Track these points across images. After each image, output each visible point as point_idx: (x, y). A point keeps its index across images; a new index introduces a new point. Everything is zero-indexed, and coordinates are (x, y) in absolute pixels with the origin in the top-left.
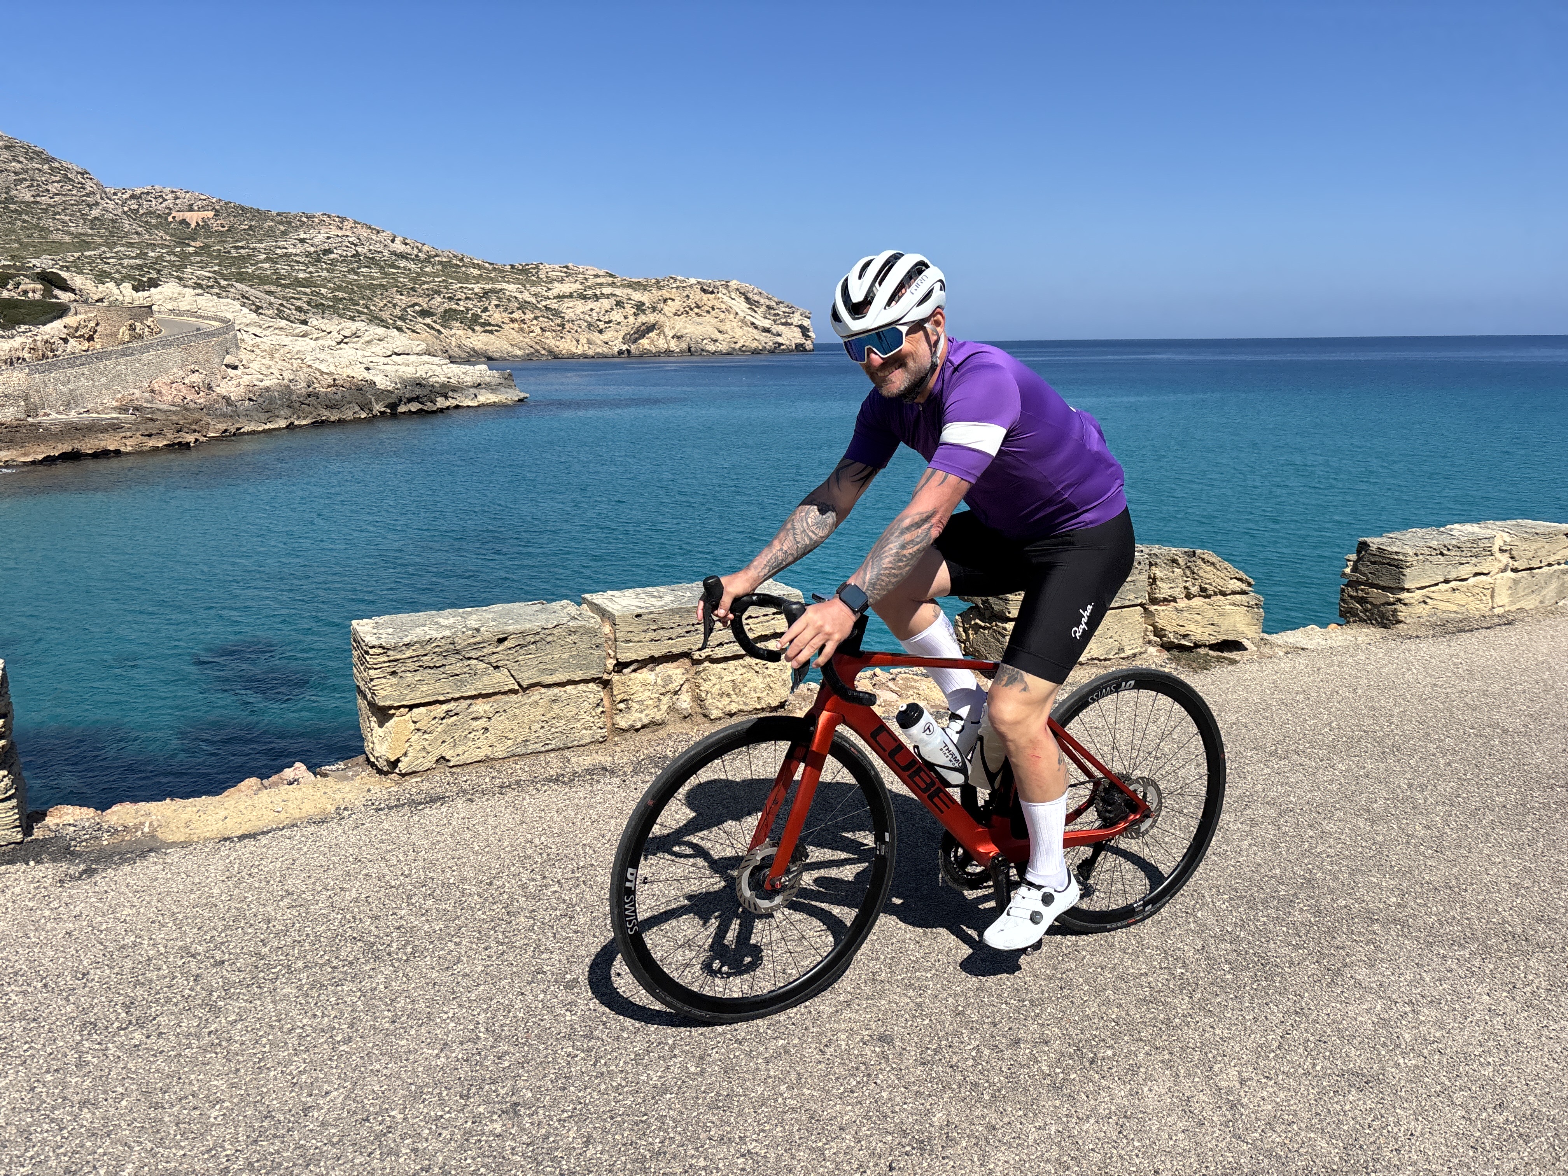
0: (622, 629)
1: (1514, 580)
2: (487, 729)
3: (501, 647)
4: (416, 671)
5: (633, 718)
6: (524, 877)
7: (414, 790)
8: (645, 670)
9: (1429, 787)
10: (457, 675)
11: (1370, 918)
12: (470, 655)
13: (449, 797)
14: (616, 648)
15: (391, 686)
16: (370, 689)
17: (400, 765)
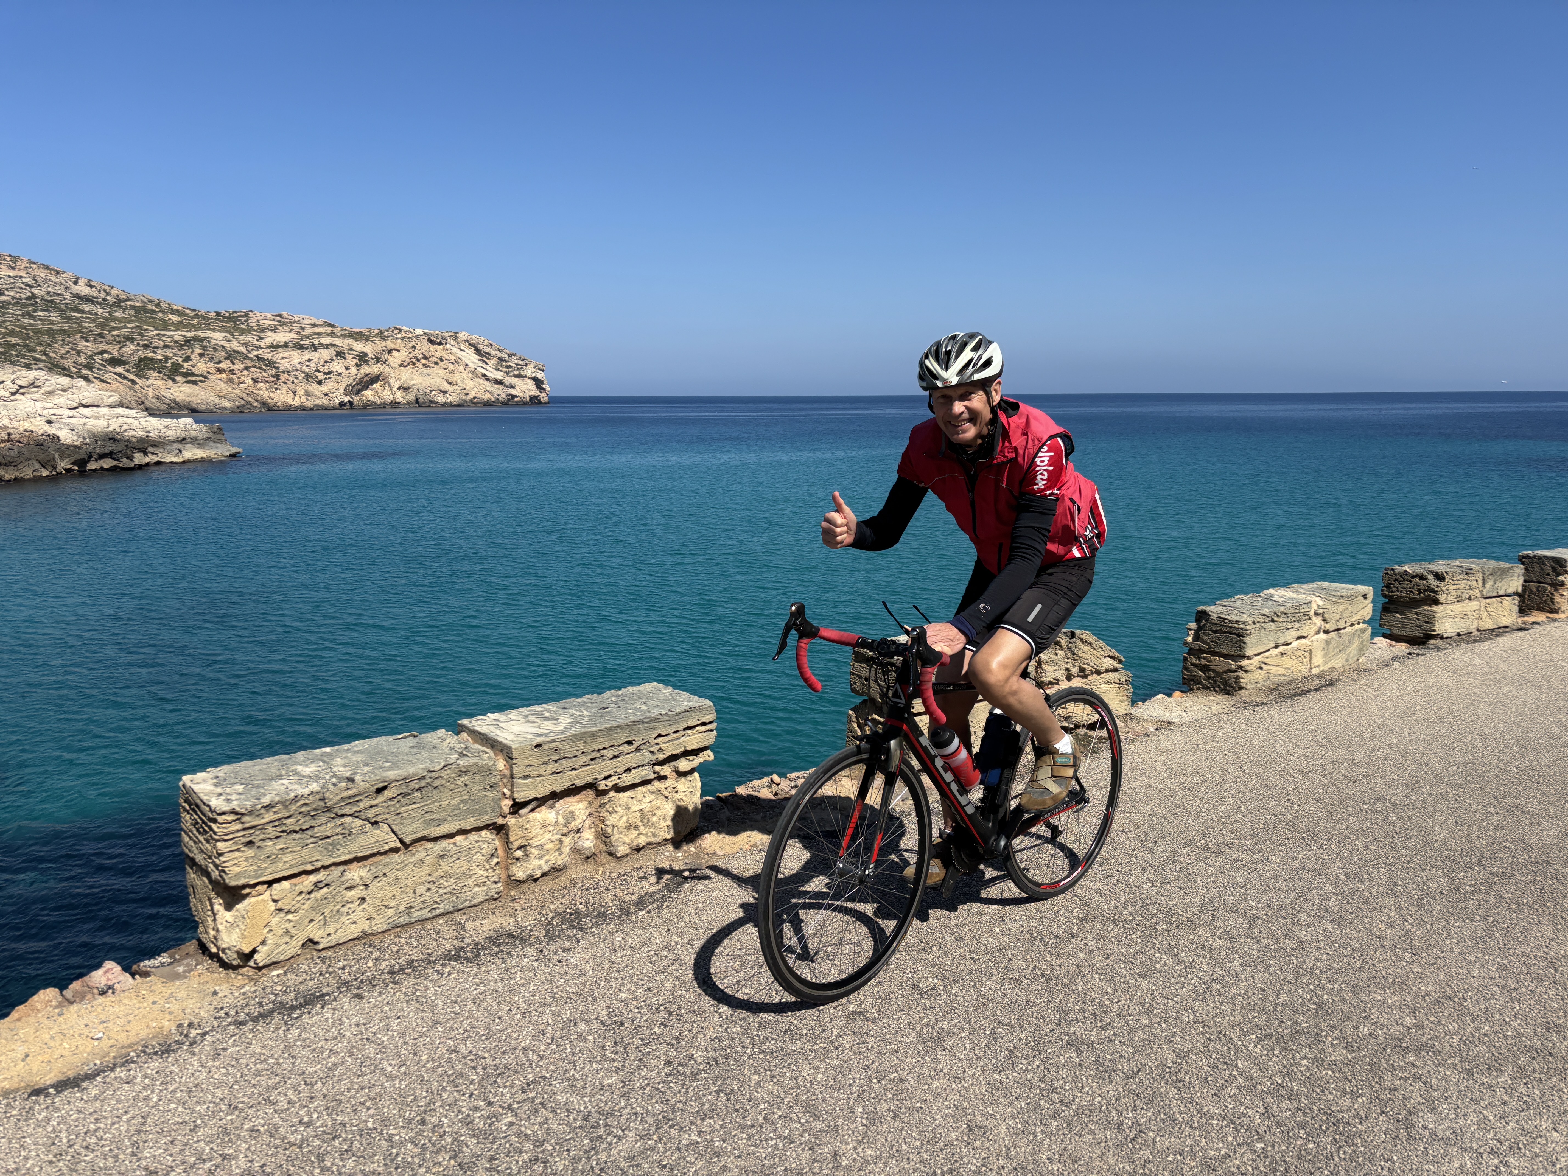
0: (519, 764)
1: (1326, 641)
2: (363, 899)
3: (380, 799)
4: (277, 838)
5: (531, 867)
6: (464, 1105)
7: (279, 988)
8: (543, 808)
9: (1365, 877)
10: (328, 837)
11: (1399, 1045)
12: (343, 812)
13: (327, 994)
14: (512, 786)
15: (247, 860)
16: (216, 866)
17: (256, 956)
